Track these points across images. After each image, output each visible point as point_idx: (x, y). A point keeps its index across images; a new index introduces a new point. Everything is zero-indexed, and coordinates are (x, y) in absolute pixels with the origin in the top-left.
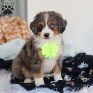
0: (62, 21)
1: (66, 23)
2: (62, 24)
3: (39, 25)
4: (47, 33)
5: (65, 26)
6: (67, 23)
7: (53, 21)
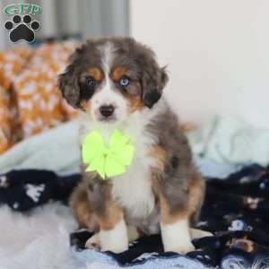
0: (155, 73)
1: (164, 77)
2: (152, 81)
3: (83, 79)
4: (108, 104)
5: (162, 88)
6: (168, 80)
7: (128, 68)
